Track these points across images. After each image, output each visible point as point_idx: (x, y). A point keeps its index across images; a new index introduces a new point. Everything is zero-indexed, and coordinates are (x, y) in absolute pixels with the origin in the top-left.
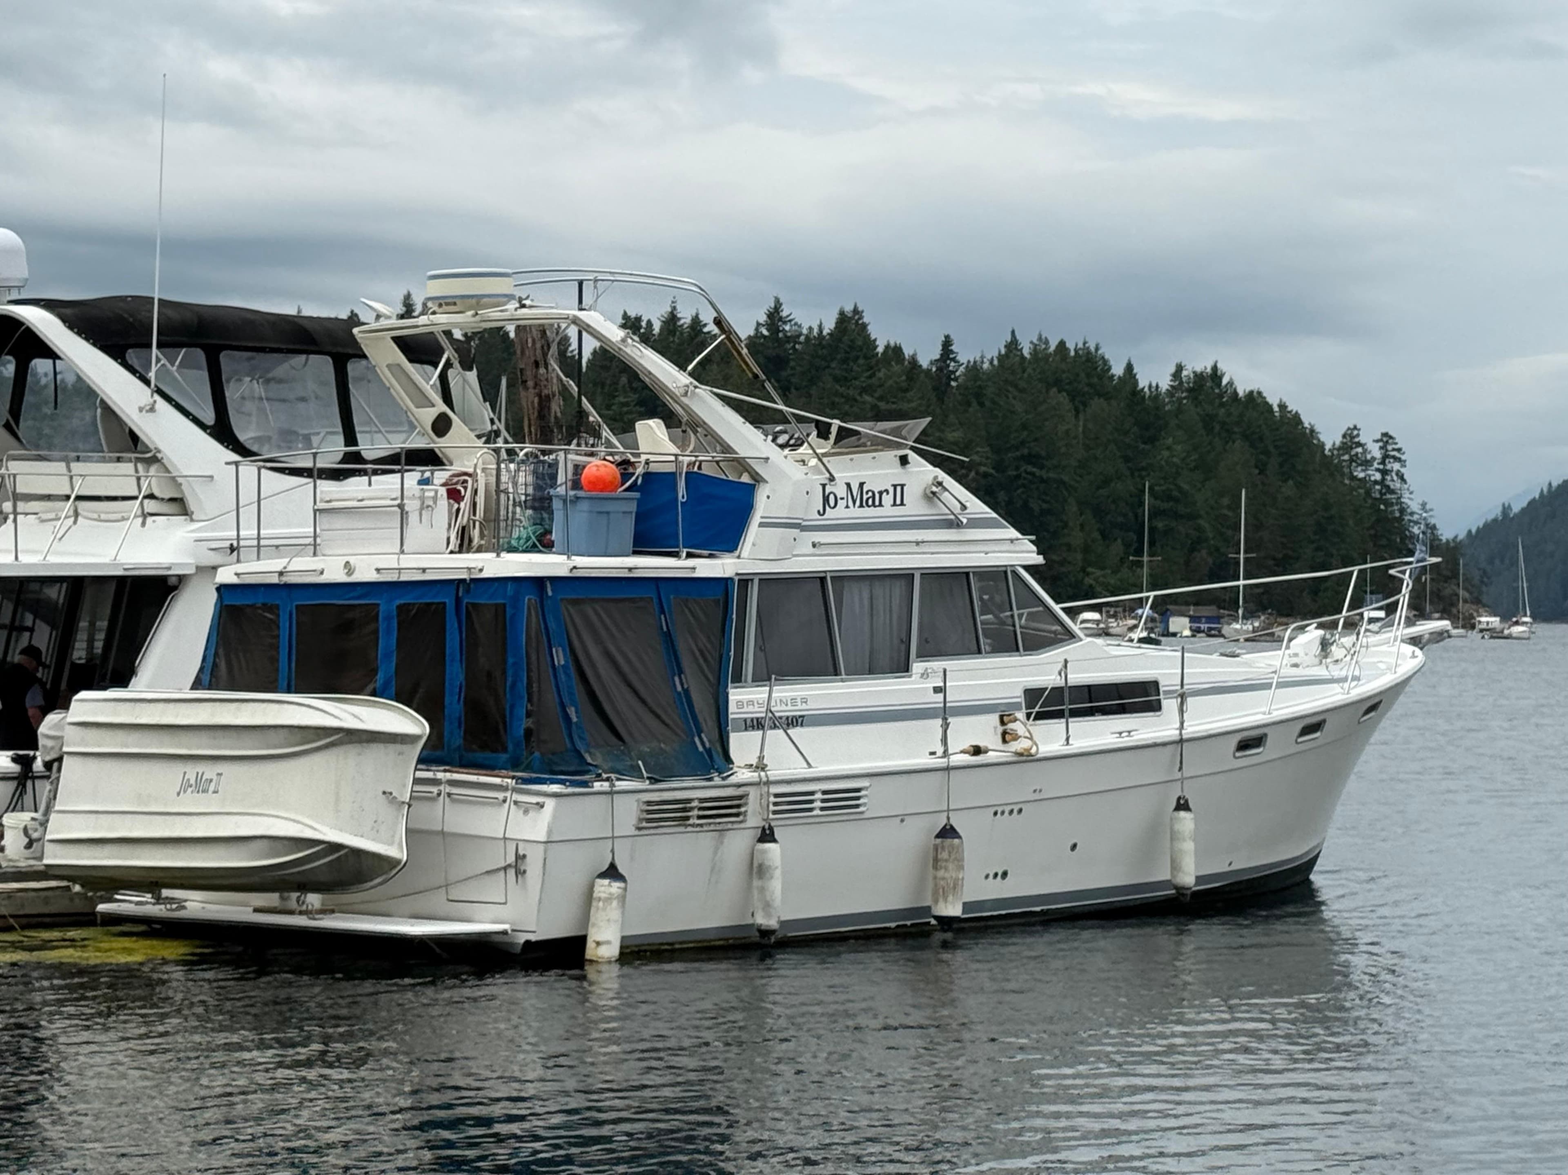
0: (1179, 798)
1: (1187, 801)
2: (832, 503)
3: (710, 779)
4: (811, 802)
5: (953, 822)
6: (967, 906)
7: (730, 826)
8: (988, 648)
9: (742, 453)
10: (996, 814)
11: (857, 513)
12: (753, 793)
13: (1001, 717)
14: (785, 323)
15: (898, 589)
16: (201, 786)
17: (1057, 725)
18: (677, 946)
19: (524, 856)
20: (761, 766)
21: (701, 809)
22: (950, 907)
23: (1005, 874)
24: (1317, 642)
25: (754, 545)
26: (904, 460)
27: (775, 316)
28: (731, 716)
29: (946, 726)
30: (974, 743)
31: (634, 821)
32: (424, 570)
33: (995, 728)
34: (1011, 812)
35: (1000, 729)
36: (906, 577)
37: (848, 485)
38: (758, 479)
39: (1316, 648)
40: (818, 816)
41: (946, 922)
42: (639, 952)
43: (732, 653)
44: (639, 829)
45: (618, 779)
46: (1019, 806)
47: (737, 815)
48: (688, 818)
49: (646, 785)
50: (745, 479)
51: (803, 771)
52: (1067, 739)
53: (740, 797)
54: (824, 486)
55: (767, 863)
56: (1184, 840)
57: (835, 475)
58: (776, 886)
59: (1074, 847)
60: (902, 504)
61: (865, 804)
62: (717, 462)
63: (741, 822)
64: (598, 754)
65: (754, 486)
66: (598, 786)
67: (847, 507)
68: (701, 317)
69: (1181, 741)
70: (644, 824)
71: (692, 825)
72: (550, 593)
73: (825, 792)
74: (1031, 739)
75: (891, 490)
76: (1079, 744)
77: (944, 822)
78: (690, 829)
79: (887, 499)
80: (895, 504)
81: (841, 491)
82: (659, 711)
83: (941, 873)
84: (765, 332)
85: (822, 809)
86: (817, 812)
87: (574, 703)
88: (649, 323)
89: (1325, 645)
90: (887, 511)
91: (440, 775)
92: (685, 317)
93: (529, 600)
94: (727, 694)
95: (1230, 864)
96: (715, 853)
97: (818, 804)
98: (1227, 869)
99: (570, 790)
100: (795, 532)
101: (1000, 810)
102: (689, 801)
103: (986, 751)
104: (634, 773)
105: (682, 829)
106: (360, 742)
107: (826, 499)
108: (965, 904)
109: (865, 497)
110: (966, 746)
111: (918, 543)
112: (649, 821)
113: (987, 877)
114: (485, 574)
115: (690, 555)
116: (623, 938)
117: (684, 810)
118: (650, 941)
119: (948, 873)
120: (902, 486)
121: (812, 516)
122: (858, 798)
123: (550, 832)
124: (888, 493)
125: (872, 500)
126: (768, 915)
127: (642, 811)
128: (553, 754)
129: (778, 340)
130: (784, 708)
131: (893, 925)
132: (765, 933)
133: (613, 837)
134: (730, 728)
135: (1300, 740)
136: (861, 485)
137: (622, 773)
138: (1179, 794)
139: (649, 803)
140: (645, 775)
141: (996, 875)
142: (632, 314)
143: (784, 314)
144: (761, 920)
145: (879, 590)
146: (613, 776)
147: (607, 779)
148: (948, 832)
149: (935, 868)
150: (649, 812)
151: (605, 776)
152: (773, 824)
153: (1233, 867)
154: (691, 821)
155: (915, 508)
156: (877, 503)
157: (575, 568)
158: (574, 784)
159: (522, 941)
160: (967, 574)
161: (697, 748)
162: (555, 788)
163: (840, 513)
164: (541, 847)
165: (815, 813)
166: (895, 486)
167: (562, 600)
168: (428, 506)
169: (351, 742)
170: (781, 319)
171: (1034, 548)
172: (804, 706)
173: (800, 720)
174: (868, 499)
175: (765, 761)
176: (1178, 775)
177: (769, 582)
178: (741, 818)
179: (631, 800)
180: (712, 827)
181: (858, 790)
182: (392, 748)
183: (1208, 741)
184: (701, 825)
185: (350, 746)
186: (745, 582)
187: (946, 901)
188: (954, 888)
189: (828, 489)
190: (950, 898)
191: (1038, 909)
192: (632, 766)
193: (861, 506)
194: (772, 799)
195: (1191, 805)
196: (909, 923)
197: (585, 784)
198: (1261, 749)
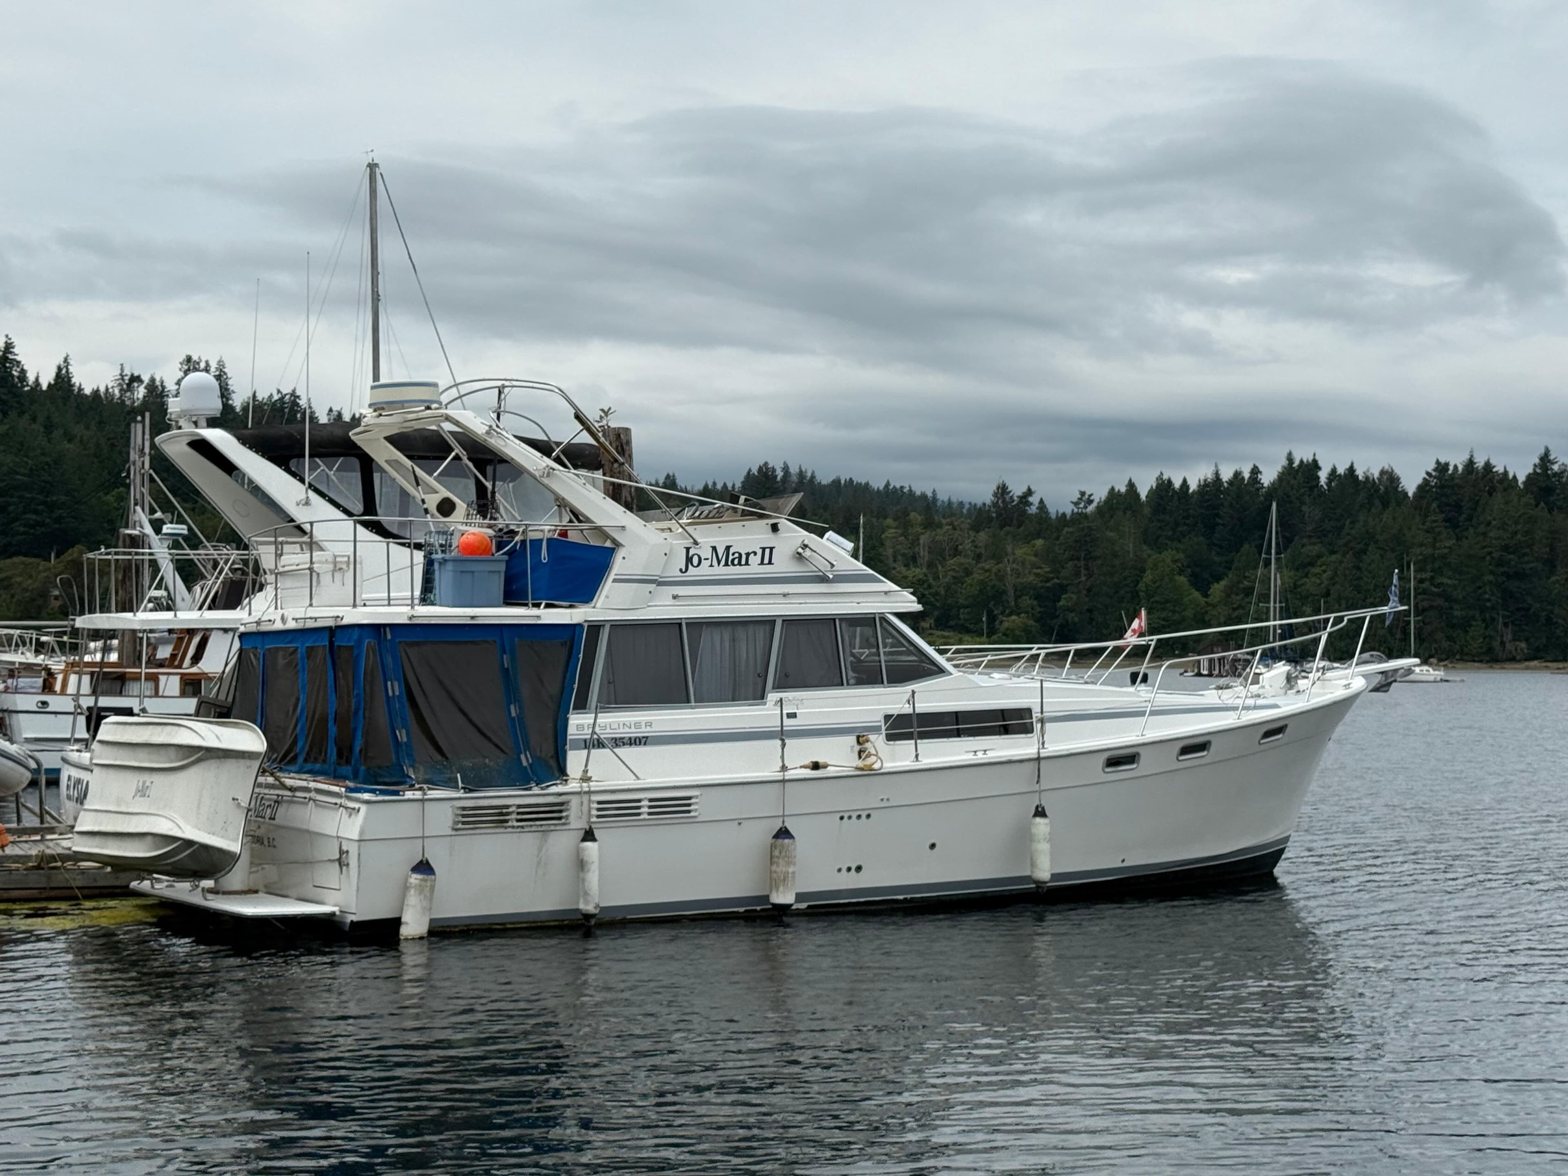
0: (1037, 807)
1: (1043, 808)
2: (695, 563)
3: (530, 789)
4: (639, 808)
5: (787, 824)
6: (800, 897)
7: (552, 828)
8: (852, 681)
9: (599, 523)
10: (842, 818)
11: (721, 571)
12: (575, 801)
13: (858, 737)
14: (1553, 463)
15: (761, 633)
16: (142, 792)
17: (907, 746)
18: (509, 926)
19: (347, 852)
20: (586, 779)
21: (518, 813)
22: (781, 896)
23: (859, 869)
24: (1285, 676)
25: (607, 597)
26: (775, 528)
27: (1545, 460)
28: (569, 737)
29: (783, 745)
30: (815, 760)
31: (450, 823)
32: (316, 619)
33: (853, 747)
34: (859, 817)
35: (857, 748)
36: (769, 622)
37: (714, 548)
38: (617, 545)
39: (1283, 681)
40: (644, 820)
41: (783, 909)
42: (468, 930)
43: (576, 686)
44: (457, 830)
45: (430, 789)
46: (867, 812)
47: (560, 818)
48: (506, 821)
49: (461, 794)
50: (608, 544)
51: (631, 783)
52: (917, 756)
53: (562, 804)
54: (688, 549)
55: (585, 859)
56: (1039, 842)
57: (699, 541)
58: (593, 878)
59: (933, 846)
60: (770, 563)
61: (696, 810)
62: (582, 530)
63: (564, 824)
64: (421, 768)
65: (613, 549)
66: (409, 795)
67: (711, 566)
68: (1492, 461)
69: (1039, 759)
70: (460, 826)
71: (513, 827)
72: (389, 637)
73: (651, 800)
74: (876, 755)
75: (759, 552)
76: (926, 762)
77: (780, 825)
78: (509, 830)
79: (755, 560)
80: (762, 563)
81: (706, 553)
82: (488, 734)
83: (774, 868)
84: (1539, 471)
85: (650, 814)
86: (646, 816)
87: (405, 726)
88: (1456, 467)
89: (1290, 680)
90: (754, 568)
91: (312, 785)
92: (1480, 462)
93: (369, 643)
94: (567, 720)
95: (1123, 861)
96: (540, 850)
97: (646, 810)
98: (1119, 865)
99: (380, 798)
100: (652, 587)
101: (846, 815)
102: (508, 807)
103: (825, 766)
104: (451, 784)
105: (502, 830)
106: (219, 758)
107: (689, 560)
108: (797, 895)
109: (731, 557)
110: (807, 762)
111: (785, 595)
112: (464, 823)
113: (839, 870)
114: (345, 622)
115: (548, 606)
116: (431, 920)
117: (501, 814)
118: (480, 922)
119: (780, 868)
120: (771, 549)
121: (674, 572)
122: (689, 805)
123: (362, 832)
124: (755, 553)
125: (742, 560)
126: (587, 902)
127: (457, 815)
128: (379, 768)
129: (1548, 476)
130: (627, 730)
131: (741, 910)
132: (588, 917)
133: (423, 837)
134: (568, 747)
135: (1181, 758)
136: (728, 548)
137: (434, 783)
138: (1037, 803)
139: (464, 809)
140: (460, 785)
141: (849, 869)
142: (1443, 460)
143: (1552, 457)
144: (582, 906)
145: (741, 632)
146: (425, 786)
147: (420, 789)
148: (783, 833)
149: (772, 863)
150: (464, 816)
151: (417, 786)
152: (593, 826)
153: (1125, 864)
154: (510, 824)
155: (782, 564)
156: (743, 562)
157: (413, 616)
158: (383, 792)
159: (349, 921)
160: (834, 620)
161: (521, 763)
162: (366, 796)
163: (704, 571)
164: (356, 844)
165: (642, 817)
166: (764, 549)
167: (400, 642)
168: (340, 569)
169: (212, 758)
170: (1549, 461)
171: (914, 598)
172: (648, 729)
173: (643, 741)
174: (733, 560)
175: (589, 774)
176: (1037, 787)
177: (618, 627)
178: (563, 821)
179: (447, 807)
180: (534, 829)
181: (689, 798)
182: (242, 762)
183: (1070, 758)
184: (522, 827)
185: (212, 761)
186: (595, 628)
187: (777, 891)
188: (784, 880)
189: (691, 552)
190: (781, 888)
191: (901, 897)
192: (450, 779)
193: (726, 564)
194: (596, 806)
195: (1047, 813)
196: (758, 908)
197: (396, 793)
198: (1134, 766)
